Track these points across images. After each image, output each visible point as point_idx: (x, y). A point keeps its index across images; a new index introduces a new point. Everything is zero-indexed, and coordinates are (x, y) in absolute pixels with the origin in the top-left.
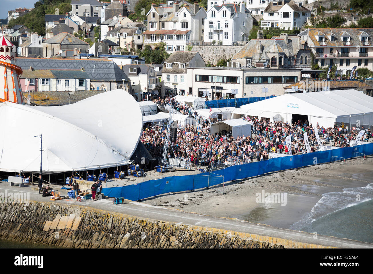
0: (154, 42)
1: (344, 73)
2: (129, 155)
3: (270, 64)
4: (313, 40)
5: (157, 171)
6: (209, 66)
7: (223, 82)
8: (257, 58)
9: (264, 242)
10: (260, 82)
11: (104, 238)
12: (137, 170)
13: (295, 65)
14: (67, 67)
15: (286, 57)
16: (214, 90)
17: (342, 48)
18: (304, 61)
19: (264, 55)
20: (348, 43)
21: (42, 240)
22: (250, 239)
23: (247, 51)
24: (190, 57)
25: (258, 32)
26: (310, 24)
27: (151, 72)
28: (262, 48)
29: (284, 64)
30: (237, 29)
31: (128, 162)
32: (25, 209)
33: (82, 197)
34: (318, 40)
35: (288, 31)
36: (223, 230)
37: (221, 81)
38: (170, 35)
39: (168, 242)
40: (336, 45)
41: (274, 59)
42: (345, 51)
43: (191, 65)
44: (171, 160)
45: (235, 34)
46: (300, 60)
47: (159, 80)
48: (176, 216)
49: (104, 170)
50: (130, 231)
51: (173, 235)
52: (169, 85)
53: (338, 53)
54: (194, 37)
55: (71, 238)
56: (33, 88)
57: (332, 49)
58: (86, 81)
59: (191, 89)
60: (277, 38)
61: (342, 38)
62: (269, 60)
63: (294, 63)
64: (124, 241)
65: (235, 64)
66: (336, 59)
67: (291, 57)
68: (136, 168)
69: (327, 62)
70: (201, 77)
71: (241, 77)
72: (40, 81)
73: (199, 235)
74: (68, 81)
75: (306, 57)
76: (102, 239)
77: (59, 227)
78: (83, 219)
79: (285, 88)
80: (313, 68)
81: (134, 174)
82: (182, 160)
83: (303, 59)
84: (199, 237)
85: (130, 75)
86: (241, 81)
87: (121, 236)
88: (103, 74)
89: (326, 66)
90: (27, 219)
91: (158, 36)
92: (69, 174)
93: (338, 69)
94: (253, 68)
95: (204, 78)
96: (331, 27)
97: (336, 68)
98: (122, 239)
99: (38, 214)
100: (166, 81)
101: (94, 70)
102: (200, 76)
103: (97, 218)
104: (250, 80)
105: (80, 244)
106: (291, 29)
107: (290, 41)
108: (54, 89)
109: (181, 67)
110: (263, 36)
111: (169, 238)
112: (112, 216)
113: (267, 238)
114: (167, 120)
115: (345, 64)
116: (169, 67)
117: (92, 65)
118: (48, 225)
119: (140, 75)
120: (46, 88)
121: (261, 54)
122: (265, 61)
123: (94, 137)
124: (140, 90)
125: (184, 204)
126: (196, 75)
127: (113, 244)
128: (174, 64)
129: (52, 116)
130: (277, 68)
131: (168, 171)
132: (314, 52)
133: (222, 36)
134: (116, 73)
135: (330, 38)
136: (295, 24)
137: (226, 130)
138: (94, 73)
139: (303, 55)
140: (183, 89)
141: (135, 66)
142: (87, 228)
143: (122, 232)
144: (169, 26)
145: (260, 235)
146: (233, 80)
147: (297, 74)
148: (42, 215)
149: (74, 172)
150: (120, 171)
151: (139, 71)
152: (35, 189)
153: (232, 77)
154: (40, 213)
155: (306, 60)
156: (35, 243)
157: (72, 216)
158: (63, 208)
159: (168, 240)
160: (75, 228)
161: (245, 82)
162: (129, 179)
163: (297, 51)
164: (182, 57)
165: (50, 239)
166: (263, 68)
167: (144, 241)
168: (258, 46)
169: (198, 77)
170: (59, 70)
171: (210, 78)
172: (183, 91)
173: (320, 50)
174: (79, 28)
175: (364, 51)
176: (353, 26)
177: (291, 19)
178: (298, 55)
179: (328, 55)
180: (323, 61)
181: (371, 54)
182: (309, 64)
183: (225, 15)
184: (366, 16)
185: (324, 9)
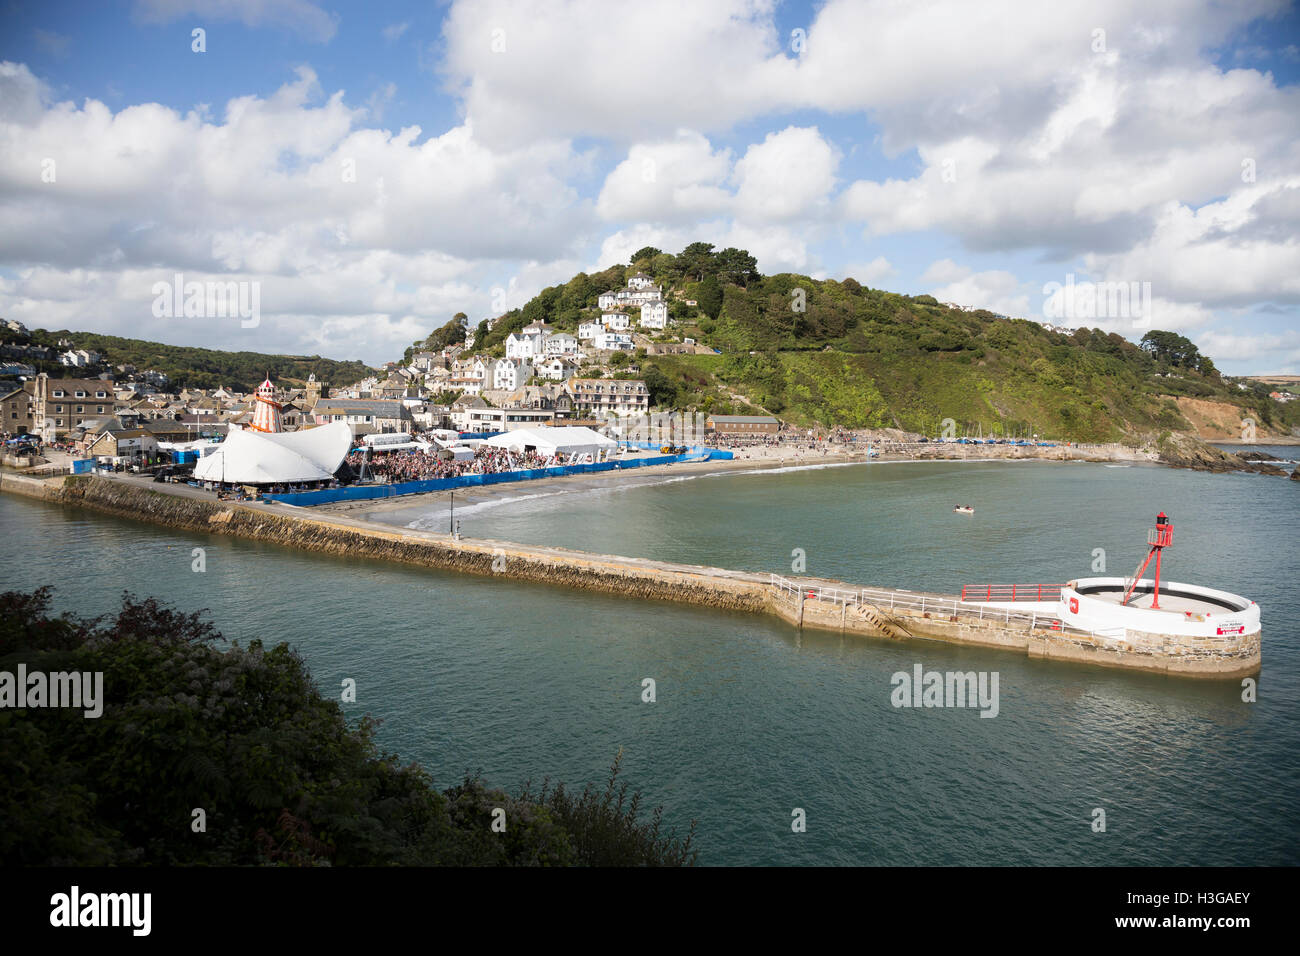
0: (455, 388)
2: (333, 472)
3: (534, 406)
4: (571, 388)
6: (487, 406)
8: (523, 402)
11: (245, 529)
12: (337, 484)
13: (553, 407)
15: (547, 400)
17: (595, 395)
18: (561, 404)
19: (528, 399)
20: (600, 391)
21: (205, 529)
23: (517, 395)
24: (476, 400)
25: (534, 381)
26: (576, 375)
28: (528, 393)
29: (545, 406)
30: (519, 378)
32: (204, 507)
34: (576, 388)
35: (555, 381)
38: (468, 382)
40: (590, 392)
41: (537, 402)
42: (598, 397)
45: (518, 383)
47: (449, 418)
49: (306, 483)
50: (263, 523)
51: (290, 526)
52: (456, 422)
53: (592, 399)
54: (486, 384)
55: (224, 528)
57: (587, 396)
58: (372, 418)
59: (467, 425)
60: (546, 385)
61: (596, 387)
62: (533, 403)
64: (257, 531)
65: (505, 406)
66: (590, 404)
67: (552, 401)
68: (337, 482)
69: (583, 405)
71: (504, 416)
72: (333, 417)
74: (357, 417)
75: (565, 401)
76: (243, 529)
77: (218, 521)
78: (234, 515)
79: (539, 425)
80: (571, 410)
83: (563, 402)
86: (504, 419)
87: (256, 527)
89: (582, 409)
91: (459, 383)
93: (592, 412)
94: (518, 409)
95: (477, 417)
96: (589, 378)
97: (591, 410)
98: (256, 529)
99: (209, 510)
100: (453, 419)
101: (383, 408)
103: (243, 513)
104: (512, 418)
105: (229, 532)
106: (557, 379)
107: (553, 388)
109: (465, 407)
110: (537, 384)
111: (287, 529)
112: (253, 512)
115: (597, 408)
116: (456, 407)
117: (382, 405)
119: (426, 413)
121: (526, 398)
122: (529, 403)
123: (301, 456)
126: (473, 414)
127: (250, 532)
130: (539, 409)
132: (572, 397)
133: (508, 383)
134: (400, 412)
135: (586, 387)
136: (561, 375)
138: (384, 411)
139: (563, 399)
141: (424, 406)
143: (258, 524)
144: (468, 375)
146: (497, 418)
150: (321, 483)
151: (425, 410)
153: (497, 416)
155: (565, 403)
156: (201, 531)
157: (229, 512)
160: (228, 521)
161: (507, 420)
163: (558, 396)
164: (468, 400)
165: (210, 529)
166: (525, 409)
167: (270, 531)
168: (524, 392)
170: (351, 408)
171: (481, 416)
173: (577, 396)
174: (413, 376)
175: (613, 397)
176: (609, 378)
177: (560, 371)
178: (558, 399)
179: (584, 400)
180: (580, 405)
181: (618, 400)
182: (568, 407)
183: (510, 367)
184: (619, 371)
185: (588, 364)
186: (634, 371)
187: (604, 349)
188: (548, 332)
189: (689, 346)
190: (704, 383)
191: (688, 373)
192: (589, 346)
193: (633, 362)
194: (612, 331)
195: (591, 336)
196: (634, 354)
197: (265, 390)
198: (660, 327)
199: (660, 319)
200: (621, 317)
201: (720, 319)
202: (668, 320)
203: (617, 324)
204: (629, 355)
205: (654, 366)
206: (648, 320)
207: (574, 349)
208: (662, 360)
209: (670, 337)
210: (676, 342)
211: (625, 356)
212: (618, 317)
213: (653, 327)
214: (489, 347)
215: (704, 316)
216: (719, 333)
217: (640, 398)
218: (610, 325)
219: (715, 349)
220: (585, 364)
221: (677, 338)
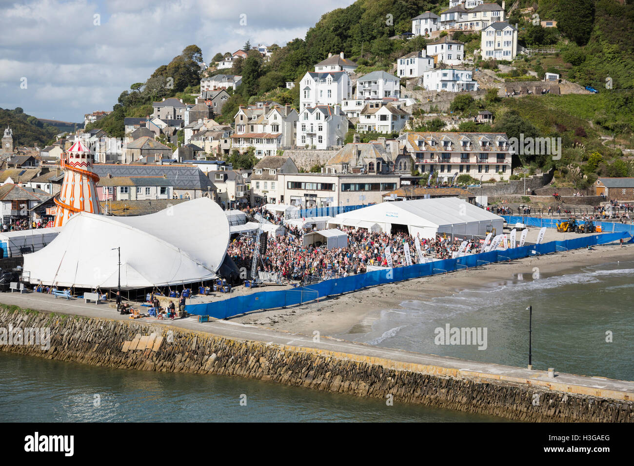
0: (243, 147)
1: (446, 180)
2: (215, 270)
3: (368, 170)
4: (412, 145)
5: (246, 286)
6: (302, 172)
7: (317, 189)
8: (353, 163)
9: (362, 361)
10: (357, 189)
11: (188, 360)
12: (223, 286)
13: (394, 171)
14: (148, 174)
15: (384, 162)
16: (308, 198)
17: (442, 153)
18: (403, 167)
19: (360, 160)
20: (449, 148)
21: (120, 362)
22: (346, 359)
23: (342, 156)
24: (281, 163)
25: (354, 136)
26: (408, 127)
27: (239, 178)
28: (359, 153)
29: (382, 170)
30: (331, 132)
31: (214, 277)
32: (102, 328)
33: (164, 315)
34: (418, 145)
35: (386, 135)
36: (317, 350)
37: (315, 188)
38: (259, 139)
39: (258, 363)
40: (436, 149)
41: (371, 164)
42: (446, 156)
43: (282, 171)
44: (260, 274)
45: (330, 138)
46: (399, 166)
47: (248, 187)
48: (266, 335)
49: (188, 286)
50: (216, 352)
51: (263, 356)
52: (258, 192)
53: (439, 158)
54: (285, 141)
55: (152, 359)
56: (111, 197)
57: (432, 154)
58: (169, 189)
59: (282, 197)
60: (374, 142)
61: (443, 143)
62: (366, 166)
63: (393, 170)
64: (209, 362)
65: (330, 170)
66: (436, 165)
67: (389, 163)
68: (223, 283)
69: (428, 168)
70: (293, 185)
71: (337, 184)
72: (119, 189)
73: (291, 355)
74: (149, 189)
75: (405, 163)
76: (185, 361)
77: (139, 348)
78: (165, 339)
79: (384, 196)
80: (413, 175)
81: (220, 290)
82: (273, 274)
83: (403, 164)
84: (291, 357)
85: (216, 181)
86: (337, 188)
87: (206, 357)
88: (187, 180)
89: (427, 173)
90: (104, 339)
91: (247, 139)
92: (149, 290)
93: (439, 176)
94: (349, 174)
95: (297, 185)
96: (431, 131)
97: (437, 174)
98: (207, 360)
99: (116, 334)
100: (255, 188)
101: (177, 176)
102: (292, 182)
103: (180, 337)
104: (346, 187)
105: (162, 365)
106: (389, 132)
107: (388, 145)
108: (133, 198)
109: (272, 173)
110: (360, 140)
111: (259, 359)
112: (197, 335)
113: (365, 358)
114: (257, 231)
115: (446, 171)
116: (259, 173)
117: (175, 171)
118: (126, 346)
119: (227, 182)
120: (125, 196)
121: (357, 160)
122: (362, 166)
123: (177, 249)
124: (227, 199)
125: (275, 322)
126: (288, 182)
127: (198, 365)
128: (263, 170)
129: (131, 228)
130: (375, 174)
131: (257, 287)
132: (414, 157)
133: (316, 140)
134: (200, 180)
135: (430, 143)
136: (393, 127)
137: (320, 242)
138: (177, 180)
139: (402, 160)
140: (273, 197)
141: (222, 172)
142: (169, 349)
143: (207, 352)
144: (259, 129)
145: (357, 354)
146: (327, 187)
147: (396, 180)
148: (121, 335)
149: (156, 287)
150: (205, 286)
151: (226, 178)
152: (112, 306)
153: (326, 184)
154: (118, 333)
155: (405, 166)
156: (113, 365)
157: (153, 335)
158: (143, 327)
159: (258, 361)
160: (156, 349)
161: (340, 190)
162: (215, 295)
163: (396, 156)
164: (272, 162)
165: (129, 361)
166: (359, 174)
167: (232, 362)
168: (354, 151)
169: (290, 184)
170: (139, 177)
171: (303, 185)
172: (274, 199)
173: (420, 155)
174: (161, 131)
175: (466, 156)
176: (454, 131)
177: (389, 122)
178: (397, 160)
179: (429, 161)
180: (423, 167)
181: (473, 160)
182: (408, 170)
183: (318, 117)
184: (467, 120)
185: (423, 112)
186: (486, 120)
187: (439, 90)
188: (350, 70)
189: (552, 83)
190: (582, 134)
191: (559, 121)
192: (417, 88)
193: (482, 107)
194: (443, 66)
195: (415, 75)
196: (483, 97)
197: (78, 156)
198: (509, 58)
199: (509, 48)
200: (454, 47)
201: (591, 45)
202: (518, 50)
203: (450, 57)
204: (476, 98)
205: (513, 113)
206: (492, 49)
207: (396, 92)
208: (522, 104)
209: (525, 72)
210: (534, 79)
211: (471, 100)
212: (450, 47)
213: (499, 59)
214: (267, 91)
215: (567, 42)
216: (592, 64)
217: (501, 157)
218: (439, 59)
219: (588, 86)
220: (418, 113)
221: (533, 74)
